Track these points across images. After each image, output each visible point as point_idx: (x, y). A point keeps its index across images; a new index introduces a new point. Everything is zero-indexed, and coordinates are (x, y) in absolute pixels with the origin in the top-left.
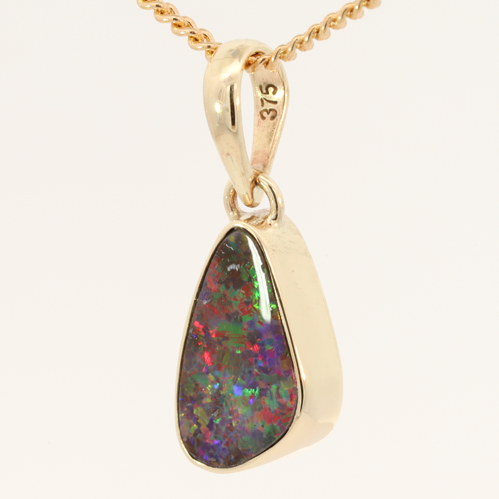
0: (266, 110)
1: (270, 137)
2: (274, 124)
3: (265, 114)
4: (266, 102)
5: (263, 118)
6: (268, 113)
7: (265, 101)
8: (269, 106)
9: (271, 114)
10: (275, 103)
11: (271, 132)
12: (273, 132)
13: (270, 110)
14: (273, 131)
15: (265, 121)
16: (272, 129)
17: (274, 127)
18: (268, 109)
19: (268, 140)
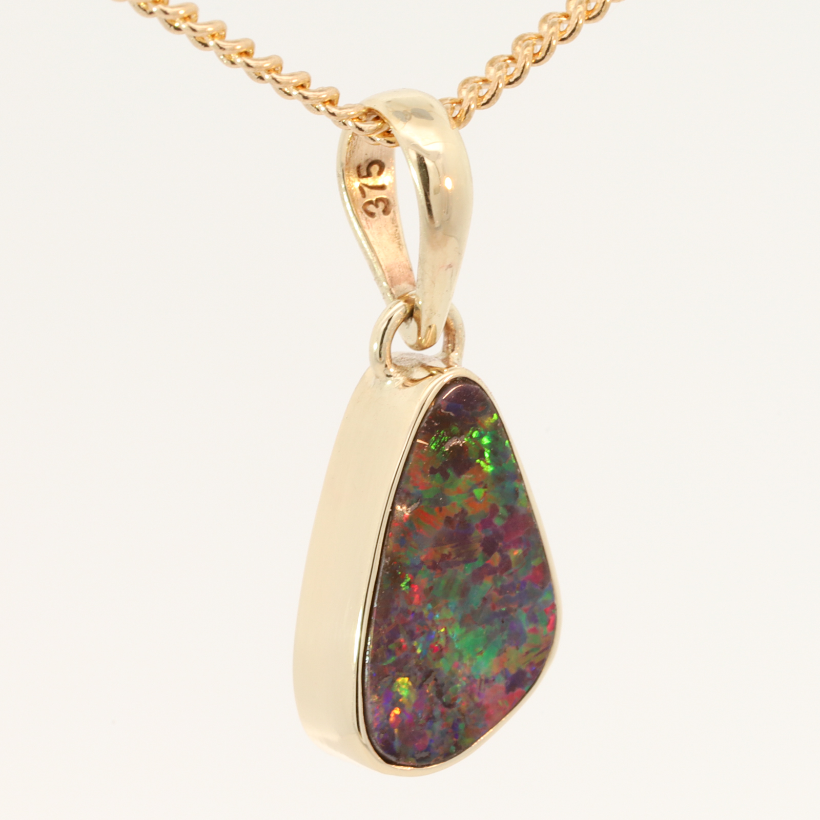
0: (370, 202)
1: (397, 241)
2: (394, 221)
3: (371, 208)
4: (369, 190)
5: (372, 215)
6: (377, 206)
7: (366, 189)
8: (373, 195)
9: (381, 205)
10: (382, 187)
11: (395, 233)
12: (397, 232)
13: (378, 200)
14: (396, 230)
15: (376, 218)
16: (395, 229)
17: (395, 224)
18: (374, 199)
19: (397, 245)
